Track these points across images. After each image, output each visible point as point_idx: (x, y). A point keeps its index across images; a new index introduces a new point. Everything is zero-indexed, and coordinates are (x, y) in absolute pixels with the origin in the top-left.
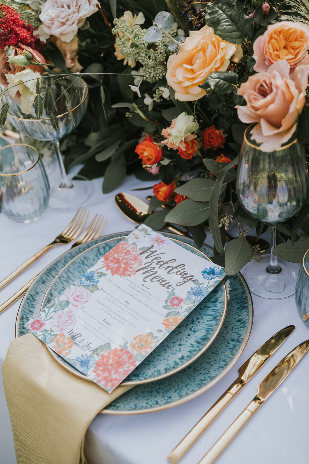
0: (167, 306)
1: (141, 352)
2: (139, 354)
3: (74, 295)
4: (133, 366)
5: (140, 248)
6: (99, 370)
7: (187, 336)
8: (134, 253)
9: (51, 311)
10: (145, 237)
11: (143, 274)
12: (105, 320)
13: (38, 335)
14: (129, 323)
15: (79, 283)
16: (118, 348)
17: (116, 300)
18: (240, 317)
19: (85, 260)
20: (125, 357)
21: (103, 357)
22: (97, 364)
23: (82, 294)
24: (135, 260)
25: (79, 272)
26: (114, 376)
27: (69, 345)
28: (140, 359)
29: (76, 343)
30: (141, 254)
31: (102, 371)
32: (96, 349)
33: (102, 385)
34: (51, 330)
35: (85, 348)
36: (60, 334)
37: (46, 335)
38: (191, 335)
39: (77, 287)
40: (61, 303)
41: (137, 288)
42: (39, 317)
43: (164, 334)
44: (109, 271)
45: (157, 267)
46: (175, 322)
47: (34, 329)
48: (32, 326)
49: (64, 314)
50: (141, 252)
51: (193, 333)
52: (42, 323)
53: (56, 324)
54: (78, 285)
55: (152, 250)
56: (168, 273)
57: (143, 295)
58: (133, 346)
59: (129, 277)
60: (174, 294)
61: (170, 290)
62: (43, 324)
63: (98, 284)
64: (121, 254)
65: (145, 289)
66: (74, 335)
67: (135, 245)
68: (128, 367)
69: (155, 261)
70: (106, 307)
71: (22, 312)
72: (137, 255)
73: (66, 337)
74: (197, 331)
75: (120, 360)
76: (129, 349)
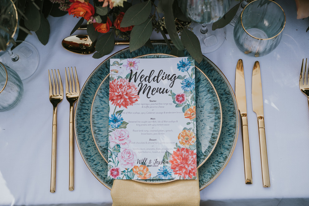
0: (177, 105)
1: (190, 144)
2: (190, 145)
3: (117, 138)
4: (194, 155)
5: (125, 78)
6: (177, 171)
7: (201, 113)
8: (125, 83)
9: (114, 158)
10: (121, 68)
11: (143, 93)
12: (150, 140)
13: (122, 178)
14: (166, 131)
15: (112, 128)
16: (175, 150)
17: (145, 122)
18: (214, 77)
19: (97, 109)
20: (184, 153)
21: (172, 162)
22: (172, 168)
23: (121, 134)
24: (130, 88)
25: (101, 119)
26: (190, 168)
27: (145, 169)
28: (194, 148)
29: (148, 166)
30: (130, 81)
31: (179, 170)
32: (163, 160)
33: (188, 178)
34: (126, 169)
35: (156, 164)
36: (134, 167)
37: (126, 174)
38: (202, 110)
39: (113, 131)
40: (114, 149)
41: (149, 106)
42: (110, 167)
43: (193, 124)
44: (122, 107)
45: (147, 83)
46: (193, 112)
47: (115, 176)
48: (113, 176)
49: (123, 154)
50: (128, 80)
51: (202, 108)
52: (116, 169)
53: (125, 163)
54: (113, 129)
55: (134, 73)
56: (158, 82)
57: (157, 107)
58: (182, 143)
59: (137, 102)
60: (174, 94)
61: (169, 93)
62: (118, 169)
63: (123, 120)
64: (118, 91)
65: (153, 103)
66: (143, 162)
67: (121, 78)
68: (192, 158)
69: (142, 80)
70: (142, 131)
71: (93, 170)
72: (128, 84)
73: (139, 167)
74: (204, 106)
75: (183, 157)
76: (182, 146)
